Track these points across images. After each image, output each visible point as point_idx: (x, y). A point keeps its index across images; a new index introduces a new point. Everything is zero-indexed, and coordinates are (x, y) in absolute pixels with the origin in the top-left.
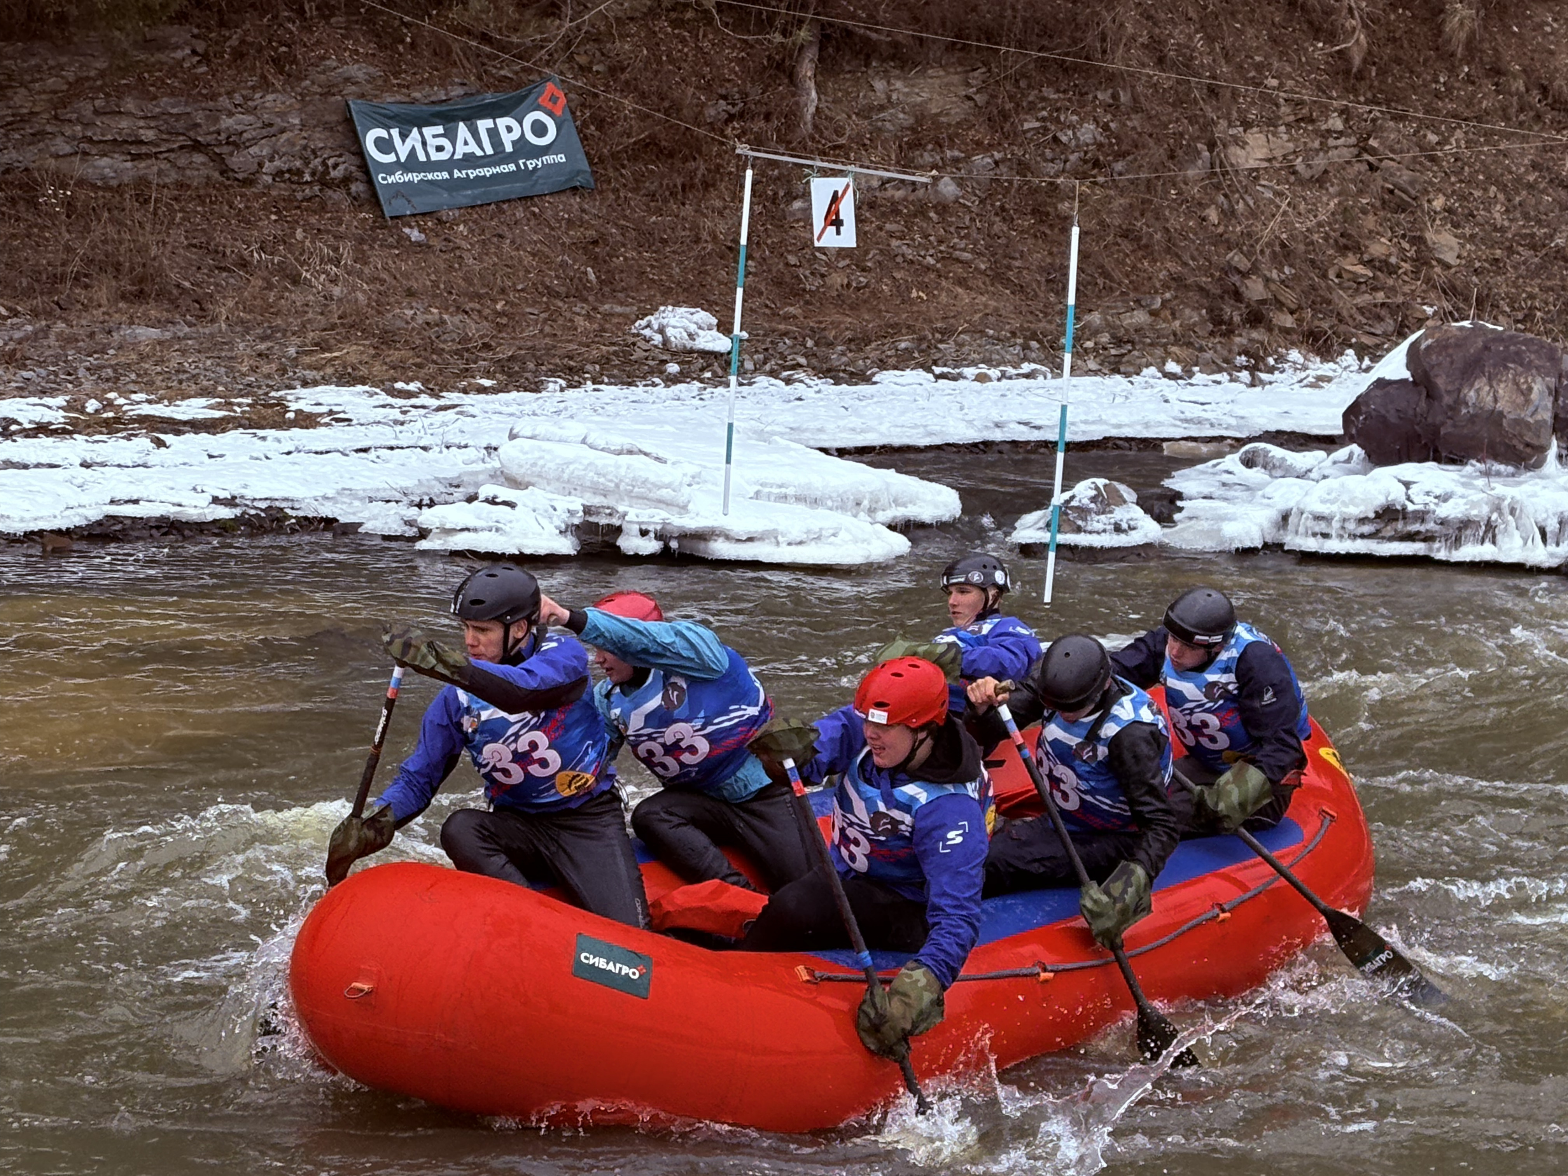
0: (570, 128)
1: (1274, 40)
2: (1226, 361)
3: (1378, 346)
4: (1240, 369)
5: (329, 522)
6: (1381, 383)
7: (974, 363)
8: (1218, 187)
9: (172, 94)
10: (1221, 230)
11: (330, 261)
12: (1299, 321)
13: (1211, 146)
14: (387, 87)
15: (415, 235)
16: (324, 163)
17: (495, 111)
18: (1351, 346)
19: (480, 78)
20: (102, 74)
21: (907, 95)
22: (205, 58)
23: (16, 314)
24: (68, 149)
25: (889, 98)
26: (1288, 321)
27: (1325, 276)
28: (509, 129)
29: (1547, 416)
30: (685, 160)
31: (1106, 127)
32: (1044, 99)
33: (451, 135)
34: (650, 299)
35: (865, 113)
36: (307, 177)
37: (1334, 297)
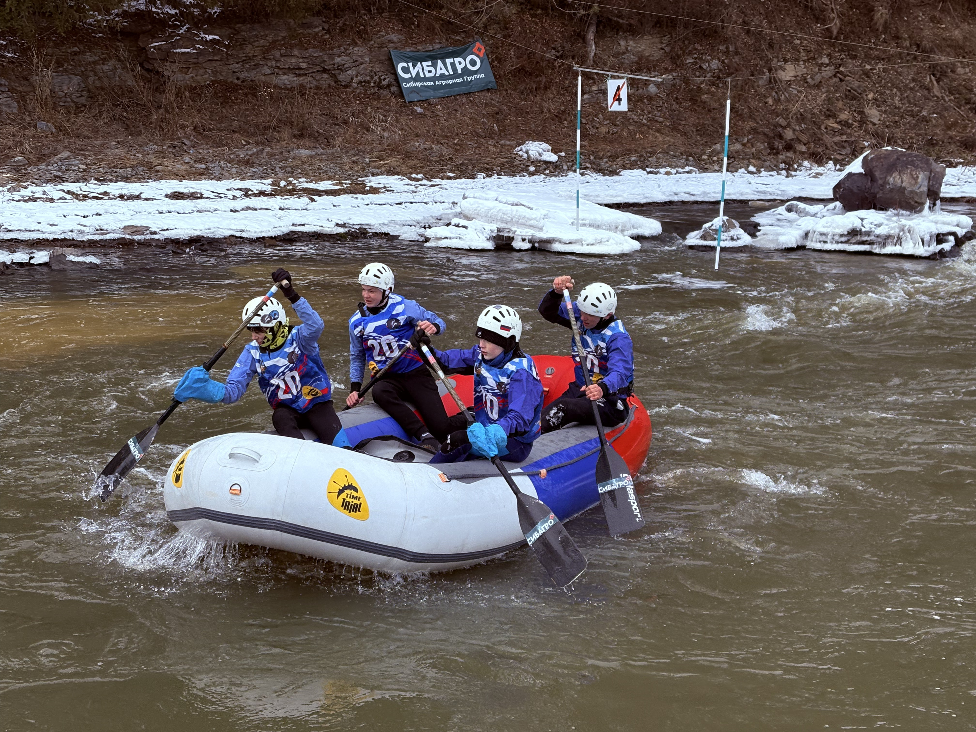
0: (486, 62)
1: (798, 23)
2: (775, 166)
3: (843, 160)
4: (782, 170)
5: (387, 234)
6: (850, 175)
7: (664, 167)
8: (773, 89)
9: (314, 48)
10: (774, 108)
11: (383, 121)
12: (809, 148)
13: (770, 70)
14: (406, 44)
15: (419, 110)
16: (379, 78)
17: (453, 55)
18: (831, 159)
19: (447, 40)
20: (284, 38)
21: (635, 47)
22: (328, 32)
23: (249, 143)
24: (269, 72)
25: (627, 49)
26: (803, 148)
27: (819, 128)
28: (460, 63)
29: (925, 189)
30: (537, 76)
31: (723, 62)
32: (696, 49)
33: (434, 65)
34: (521, 138)
35: (616, 55)
36: (372, 84)
37: (824, 138)
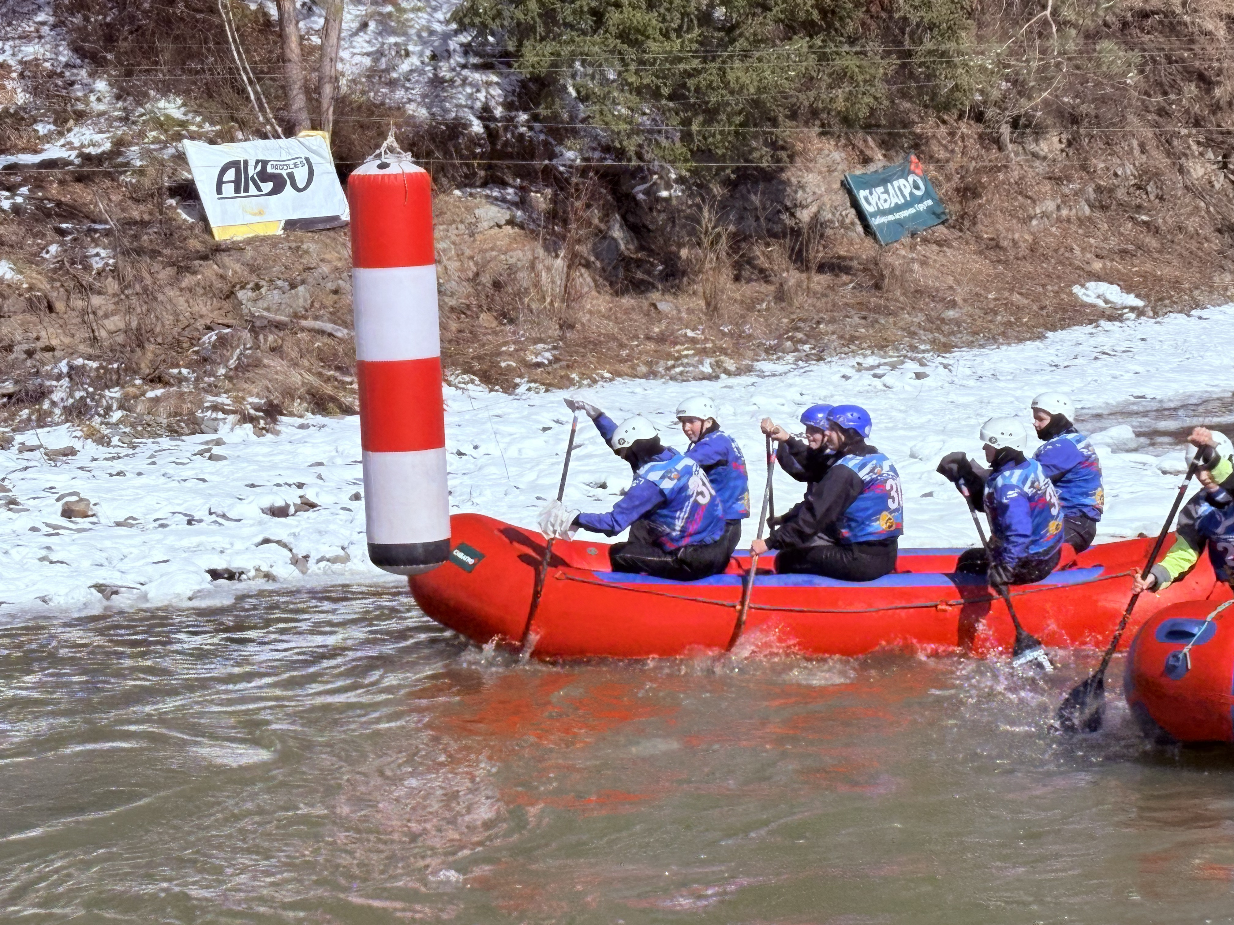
16: (841, 215)
17: (900, 175)
28: (905, 186)
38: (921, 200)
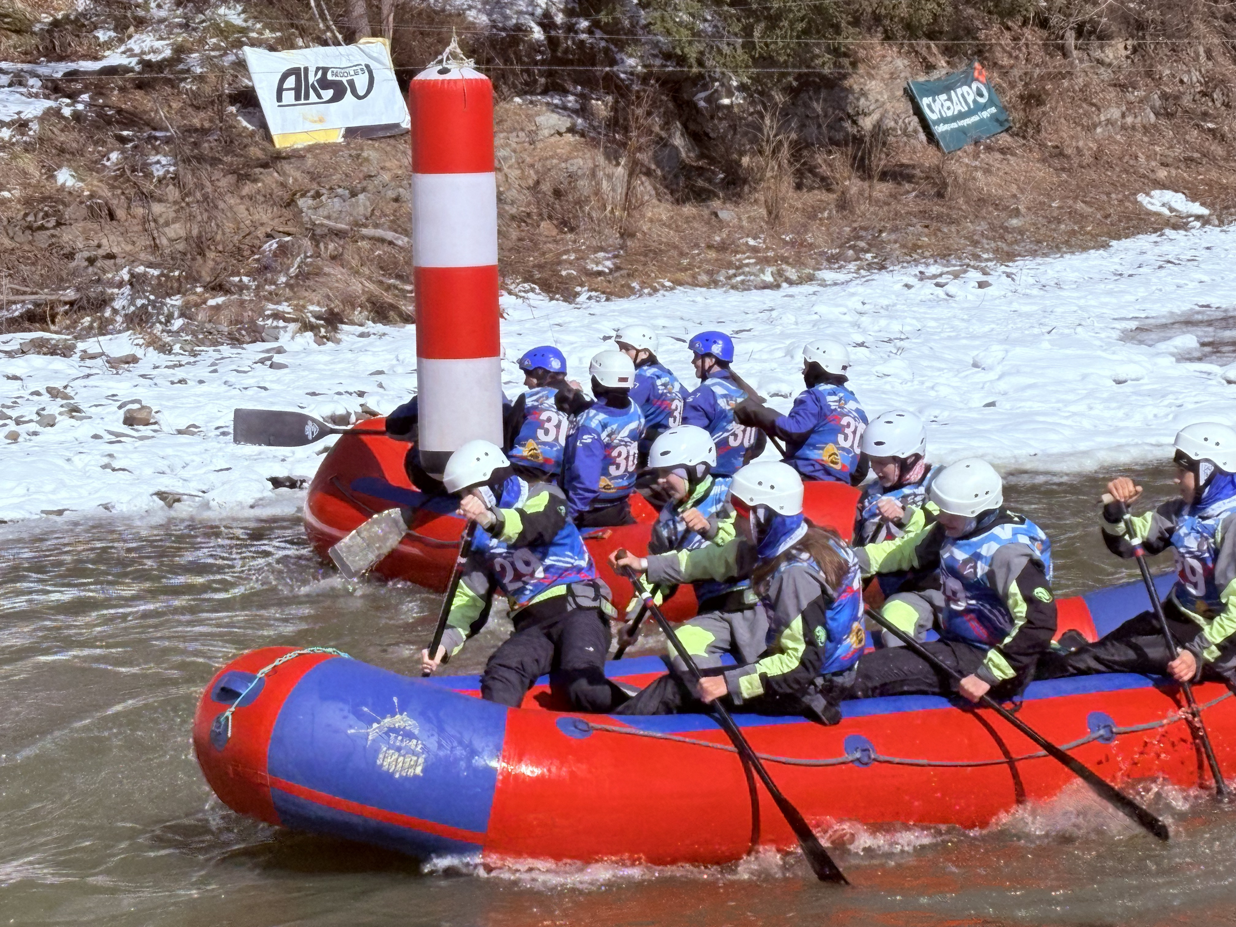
17: (963, 82)
38: (984, 107)
